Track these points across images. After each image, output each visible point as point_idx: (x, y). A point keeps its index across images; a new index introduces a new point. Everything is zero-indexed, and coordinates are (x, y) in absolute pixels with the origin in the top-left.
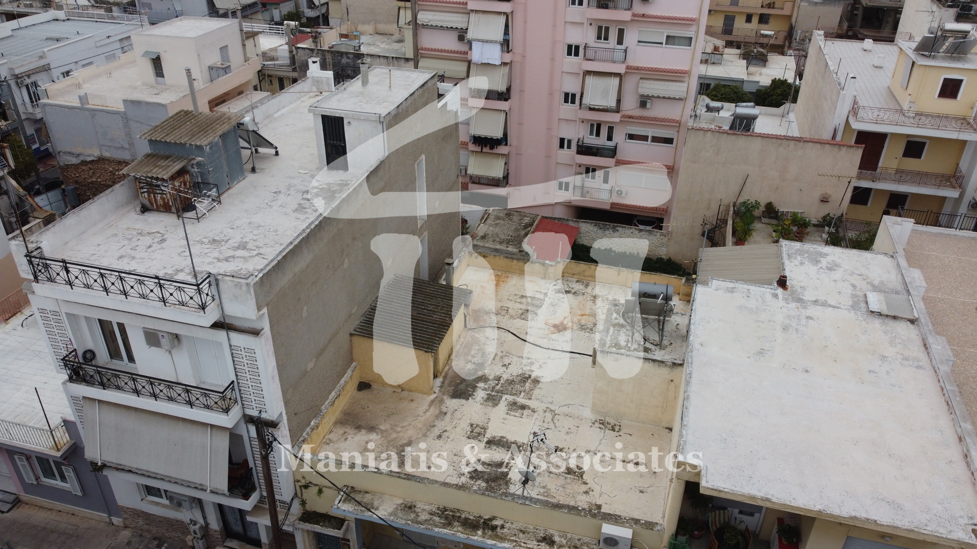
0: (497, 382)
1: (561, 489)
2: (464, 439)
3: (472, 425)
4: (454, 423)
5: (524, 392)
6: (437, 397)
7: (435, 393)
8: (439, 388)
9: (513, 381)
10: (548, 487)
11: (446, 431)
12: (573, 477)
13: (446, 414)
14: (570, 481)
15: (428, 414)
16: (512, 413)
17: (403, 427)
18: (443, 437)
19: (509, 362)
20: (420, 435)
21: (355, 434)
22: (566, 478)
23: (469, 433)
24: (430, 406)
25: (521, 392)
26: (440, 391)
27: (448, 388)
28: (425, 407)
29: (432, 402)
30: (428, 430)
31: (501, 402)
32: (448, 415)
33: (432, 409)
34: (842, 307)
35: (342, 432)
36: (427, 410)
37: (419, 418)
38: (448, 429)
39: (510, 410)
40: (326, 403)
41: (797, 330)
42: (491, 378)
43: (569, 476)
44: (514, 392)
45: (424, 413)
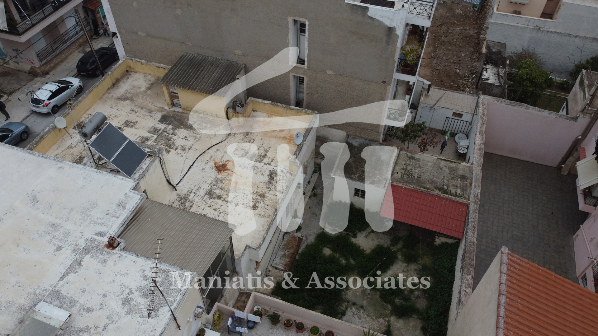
0: (171, 133)
1: (70, 153)
2: (127, 119)
3: (136, 122)
4: (141, 116)
5: (157, 145)
6: (166, 110)
7: (170, 109)
8: (173, 110)
9: (169, 140)
10: (75, 148)
11: (136, 112)
12: (77, 159)
13: (151, 113)
14: (74, 157)
15: (154, 107)
16: (139, 139)
17: (146, 98)
18: (132, 112)
19: (189, 139)
20: (136, 104)
21: (148, 84)
22: (77, 156)
23: (131, 121)
24: (159, 107)
25: (157, 143)
26: (171, 111)
27: (172, 114)
28: (158, 105)
29: (163, 108)
30: (139, 107)
31: (151, 134)
32: (149, 114)
33: (156, 108)
34: (61, 283)
35: (151, 79)
36: (156, 107)
37: (151, 103)
38: (137, 114)
39: (143, 137)
40: (157, 64)
41: (49, 233)
42: (176, 131)
43: (78, 157)
44: (158, 141)
45: (154, 105)
